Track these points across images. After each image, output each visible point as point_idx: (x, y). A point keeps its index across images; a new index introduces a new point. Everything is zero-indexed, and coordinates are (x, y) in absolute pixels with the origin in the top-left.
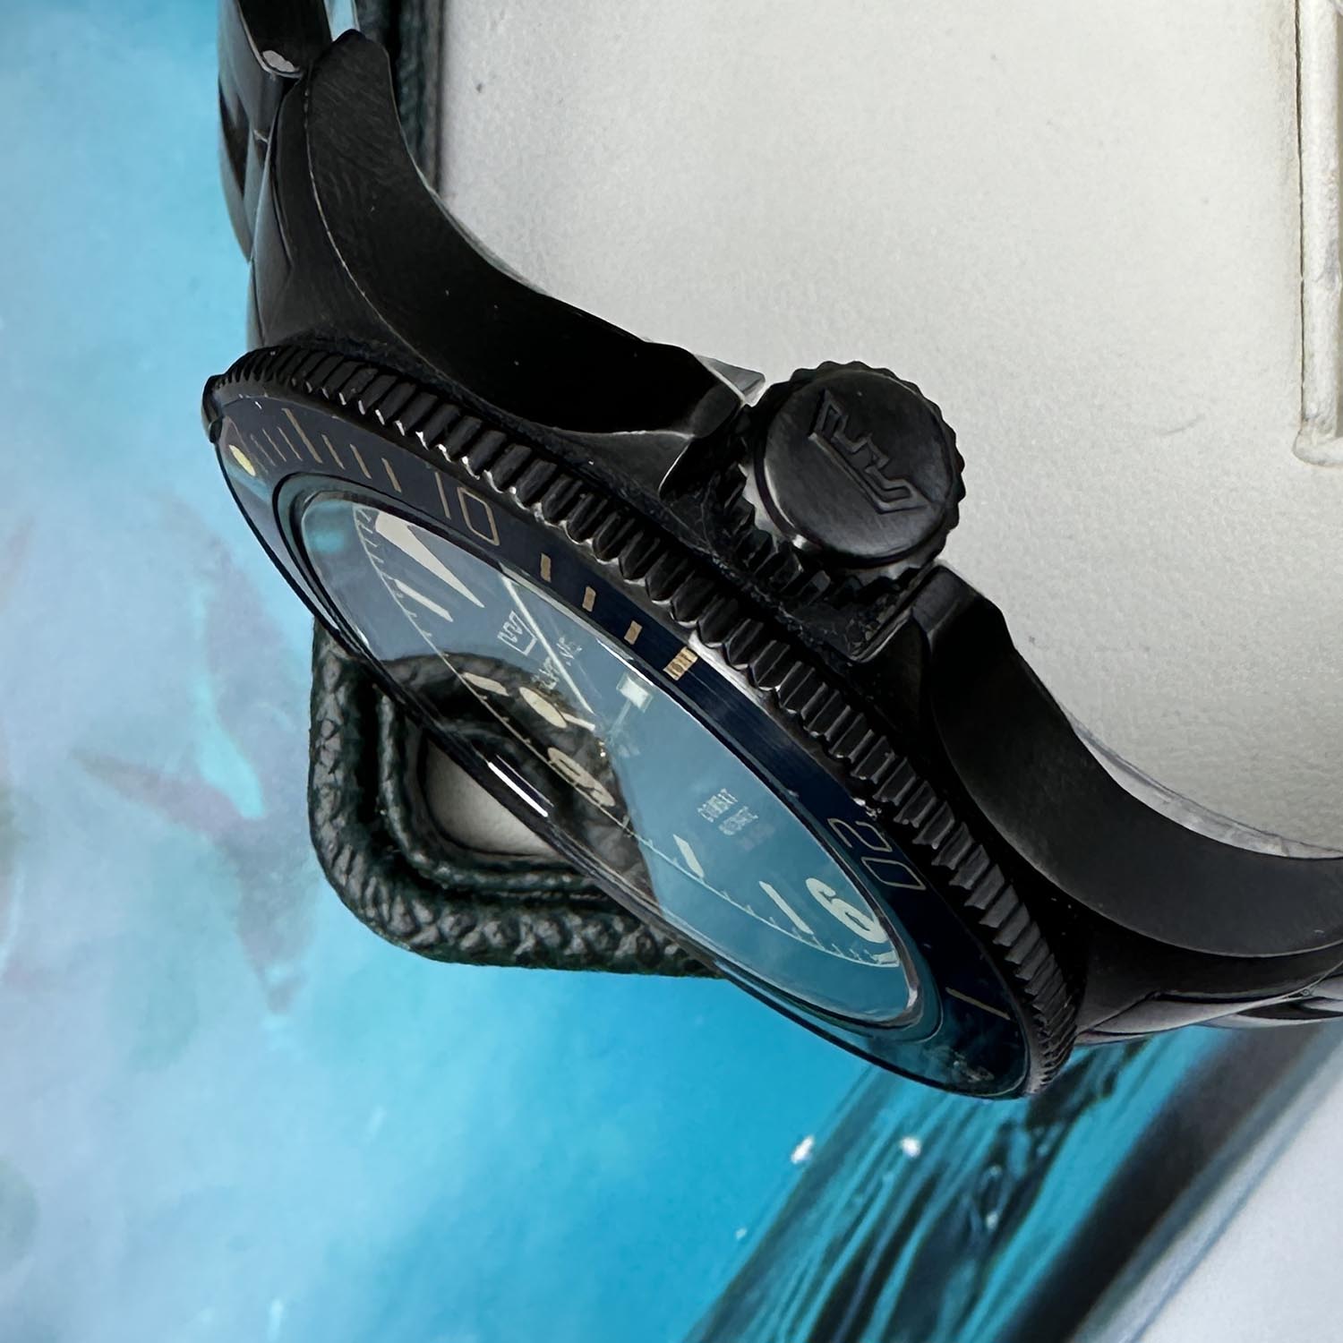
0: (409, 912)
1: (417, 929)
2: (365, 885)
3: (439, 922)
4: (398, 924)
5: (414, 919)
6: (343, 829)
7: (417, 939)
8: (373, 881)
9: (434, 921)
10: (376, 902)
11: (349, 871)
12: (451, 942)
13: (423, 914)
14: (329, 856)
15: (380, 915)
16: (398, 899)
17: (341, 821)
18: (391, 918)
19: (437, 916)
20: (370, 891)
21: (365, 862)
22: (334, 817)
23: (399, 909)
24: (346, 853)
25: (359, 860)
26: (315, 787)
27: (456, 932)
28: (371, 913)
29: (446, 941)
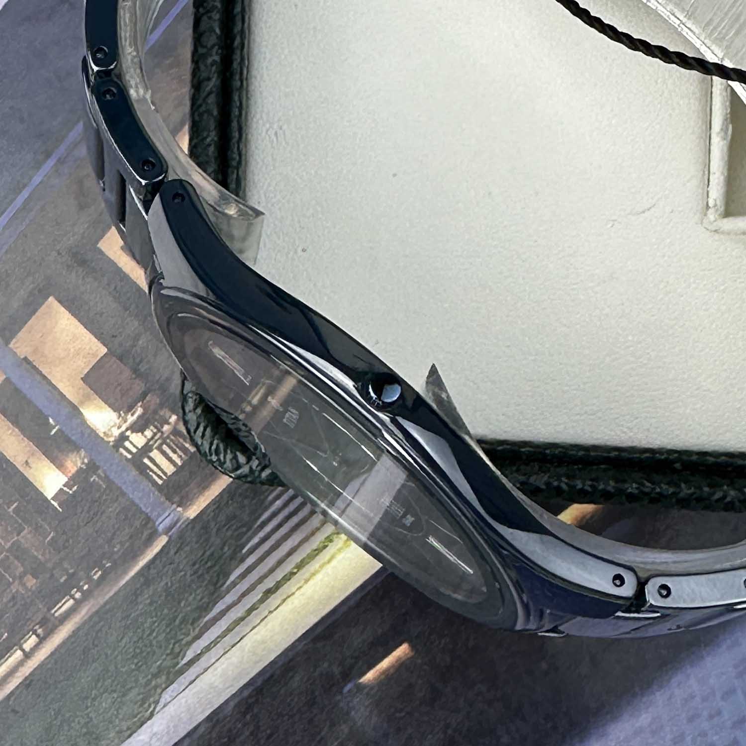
0: (235, 458)
1: (238, 467)
2: (211, 444)
3: (250, 464)
4: (228, 464)
5: (237, 461)
6: (200, 415)
8: (215, 442)
9: (248, 462)
10: (217, 453)
11: (203, 436)
12: (257, 474)
13: (242, 459)
14: (192, 431)
15: (219, 460)
16: (229, 452)
17: (199, 411)
18: (225, 462)
19: (249, 460)
20: (214, 447)
21: (212, 431)
22: (195, 409)
23: (229, 456)
24: (201, 429)
25: (208, 430)
26: (185, 392)
27: (259, 468)
28: (214, 458)
29: (254, 474)
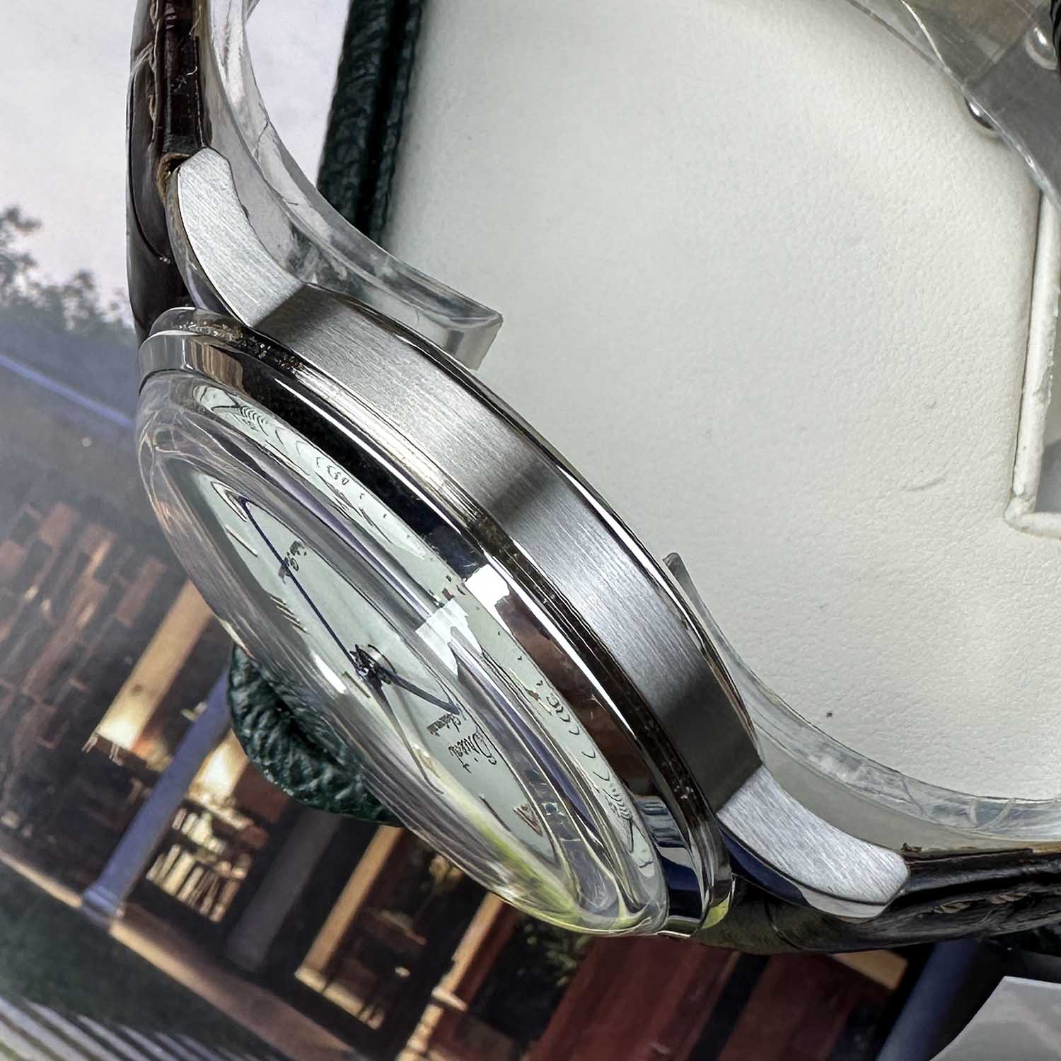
3: (321, 777)
5: (300, 772)
6: (254, 693)
7: (302, 788)
8: (273, 735)
10: (272, 755)
11: (254, 726)
12: (328, 794)
14: (239, 711)
17: (253, 688)
18: (282, 769)
20: (269, 744)
22: (248, 683)
23: (290, 760)
25: (263, 721)
29: (323, 794)
